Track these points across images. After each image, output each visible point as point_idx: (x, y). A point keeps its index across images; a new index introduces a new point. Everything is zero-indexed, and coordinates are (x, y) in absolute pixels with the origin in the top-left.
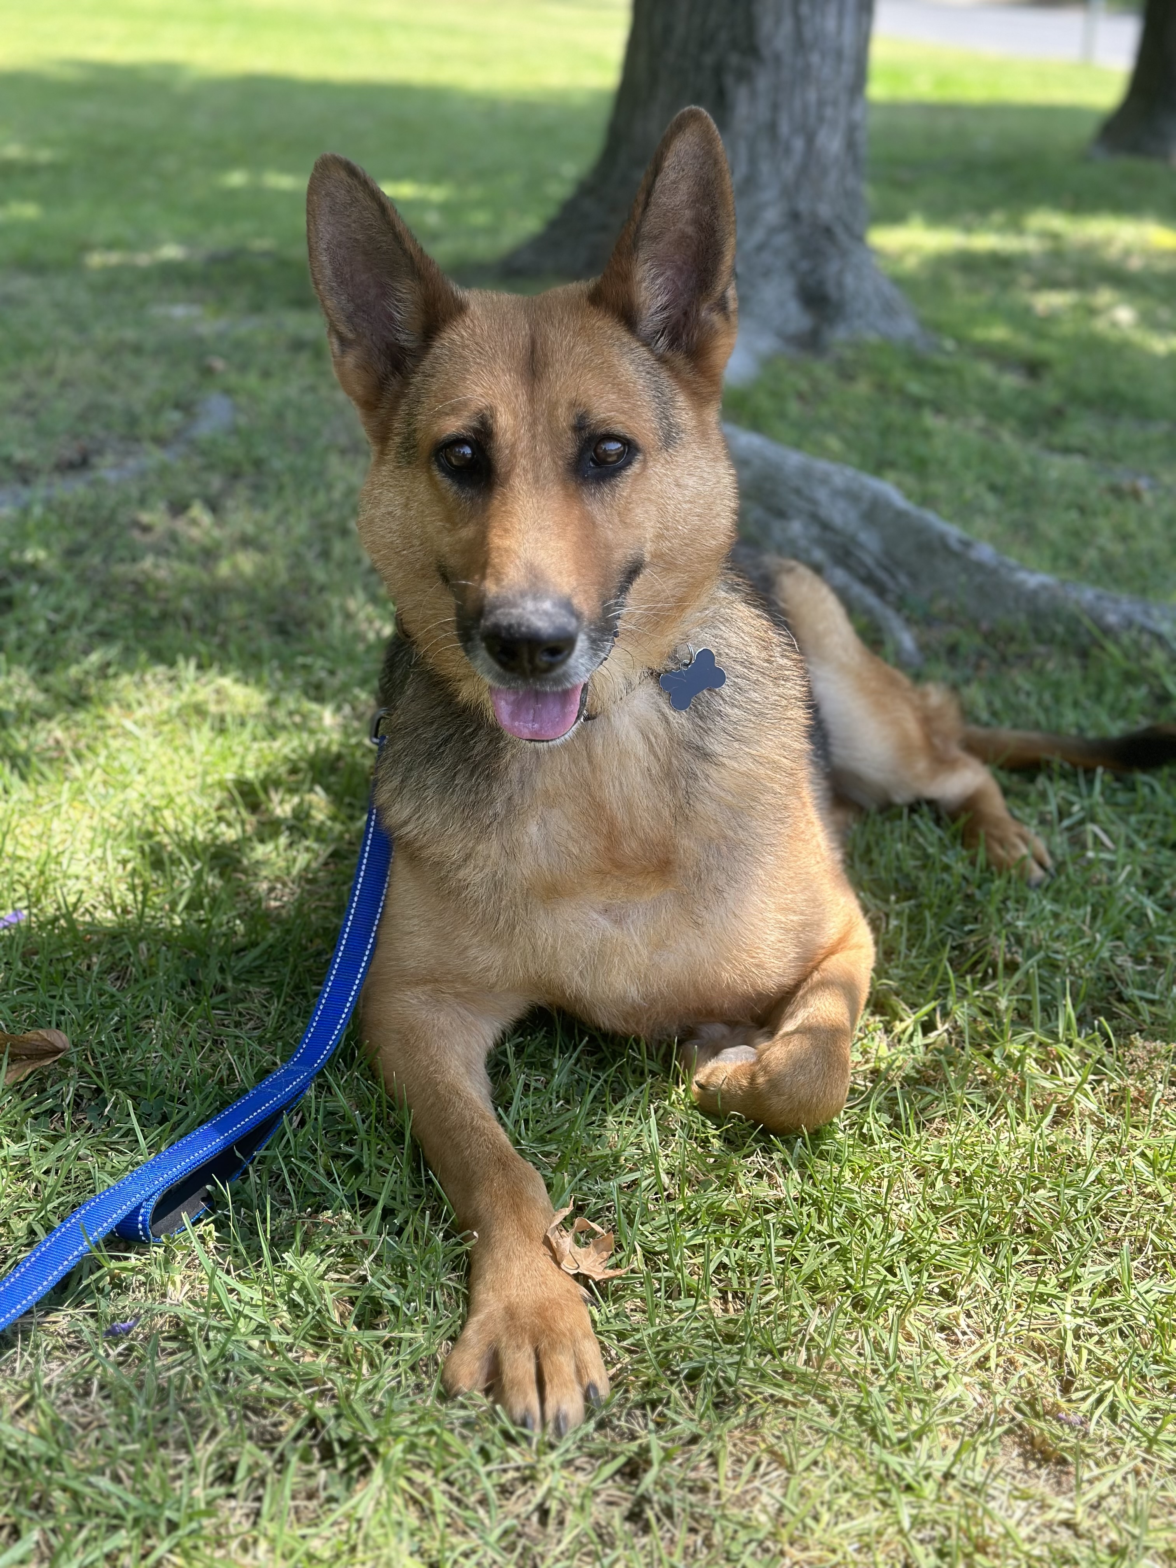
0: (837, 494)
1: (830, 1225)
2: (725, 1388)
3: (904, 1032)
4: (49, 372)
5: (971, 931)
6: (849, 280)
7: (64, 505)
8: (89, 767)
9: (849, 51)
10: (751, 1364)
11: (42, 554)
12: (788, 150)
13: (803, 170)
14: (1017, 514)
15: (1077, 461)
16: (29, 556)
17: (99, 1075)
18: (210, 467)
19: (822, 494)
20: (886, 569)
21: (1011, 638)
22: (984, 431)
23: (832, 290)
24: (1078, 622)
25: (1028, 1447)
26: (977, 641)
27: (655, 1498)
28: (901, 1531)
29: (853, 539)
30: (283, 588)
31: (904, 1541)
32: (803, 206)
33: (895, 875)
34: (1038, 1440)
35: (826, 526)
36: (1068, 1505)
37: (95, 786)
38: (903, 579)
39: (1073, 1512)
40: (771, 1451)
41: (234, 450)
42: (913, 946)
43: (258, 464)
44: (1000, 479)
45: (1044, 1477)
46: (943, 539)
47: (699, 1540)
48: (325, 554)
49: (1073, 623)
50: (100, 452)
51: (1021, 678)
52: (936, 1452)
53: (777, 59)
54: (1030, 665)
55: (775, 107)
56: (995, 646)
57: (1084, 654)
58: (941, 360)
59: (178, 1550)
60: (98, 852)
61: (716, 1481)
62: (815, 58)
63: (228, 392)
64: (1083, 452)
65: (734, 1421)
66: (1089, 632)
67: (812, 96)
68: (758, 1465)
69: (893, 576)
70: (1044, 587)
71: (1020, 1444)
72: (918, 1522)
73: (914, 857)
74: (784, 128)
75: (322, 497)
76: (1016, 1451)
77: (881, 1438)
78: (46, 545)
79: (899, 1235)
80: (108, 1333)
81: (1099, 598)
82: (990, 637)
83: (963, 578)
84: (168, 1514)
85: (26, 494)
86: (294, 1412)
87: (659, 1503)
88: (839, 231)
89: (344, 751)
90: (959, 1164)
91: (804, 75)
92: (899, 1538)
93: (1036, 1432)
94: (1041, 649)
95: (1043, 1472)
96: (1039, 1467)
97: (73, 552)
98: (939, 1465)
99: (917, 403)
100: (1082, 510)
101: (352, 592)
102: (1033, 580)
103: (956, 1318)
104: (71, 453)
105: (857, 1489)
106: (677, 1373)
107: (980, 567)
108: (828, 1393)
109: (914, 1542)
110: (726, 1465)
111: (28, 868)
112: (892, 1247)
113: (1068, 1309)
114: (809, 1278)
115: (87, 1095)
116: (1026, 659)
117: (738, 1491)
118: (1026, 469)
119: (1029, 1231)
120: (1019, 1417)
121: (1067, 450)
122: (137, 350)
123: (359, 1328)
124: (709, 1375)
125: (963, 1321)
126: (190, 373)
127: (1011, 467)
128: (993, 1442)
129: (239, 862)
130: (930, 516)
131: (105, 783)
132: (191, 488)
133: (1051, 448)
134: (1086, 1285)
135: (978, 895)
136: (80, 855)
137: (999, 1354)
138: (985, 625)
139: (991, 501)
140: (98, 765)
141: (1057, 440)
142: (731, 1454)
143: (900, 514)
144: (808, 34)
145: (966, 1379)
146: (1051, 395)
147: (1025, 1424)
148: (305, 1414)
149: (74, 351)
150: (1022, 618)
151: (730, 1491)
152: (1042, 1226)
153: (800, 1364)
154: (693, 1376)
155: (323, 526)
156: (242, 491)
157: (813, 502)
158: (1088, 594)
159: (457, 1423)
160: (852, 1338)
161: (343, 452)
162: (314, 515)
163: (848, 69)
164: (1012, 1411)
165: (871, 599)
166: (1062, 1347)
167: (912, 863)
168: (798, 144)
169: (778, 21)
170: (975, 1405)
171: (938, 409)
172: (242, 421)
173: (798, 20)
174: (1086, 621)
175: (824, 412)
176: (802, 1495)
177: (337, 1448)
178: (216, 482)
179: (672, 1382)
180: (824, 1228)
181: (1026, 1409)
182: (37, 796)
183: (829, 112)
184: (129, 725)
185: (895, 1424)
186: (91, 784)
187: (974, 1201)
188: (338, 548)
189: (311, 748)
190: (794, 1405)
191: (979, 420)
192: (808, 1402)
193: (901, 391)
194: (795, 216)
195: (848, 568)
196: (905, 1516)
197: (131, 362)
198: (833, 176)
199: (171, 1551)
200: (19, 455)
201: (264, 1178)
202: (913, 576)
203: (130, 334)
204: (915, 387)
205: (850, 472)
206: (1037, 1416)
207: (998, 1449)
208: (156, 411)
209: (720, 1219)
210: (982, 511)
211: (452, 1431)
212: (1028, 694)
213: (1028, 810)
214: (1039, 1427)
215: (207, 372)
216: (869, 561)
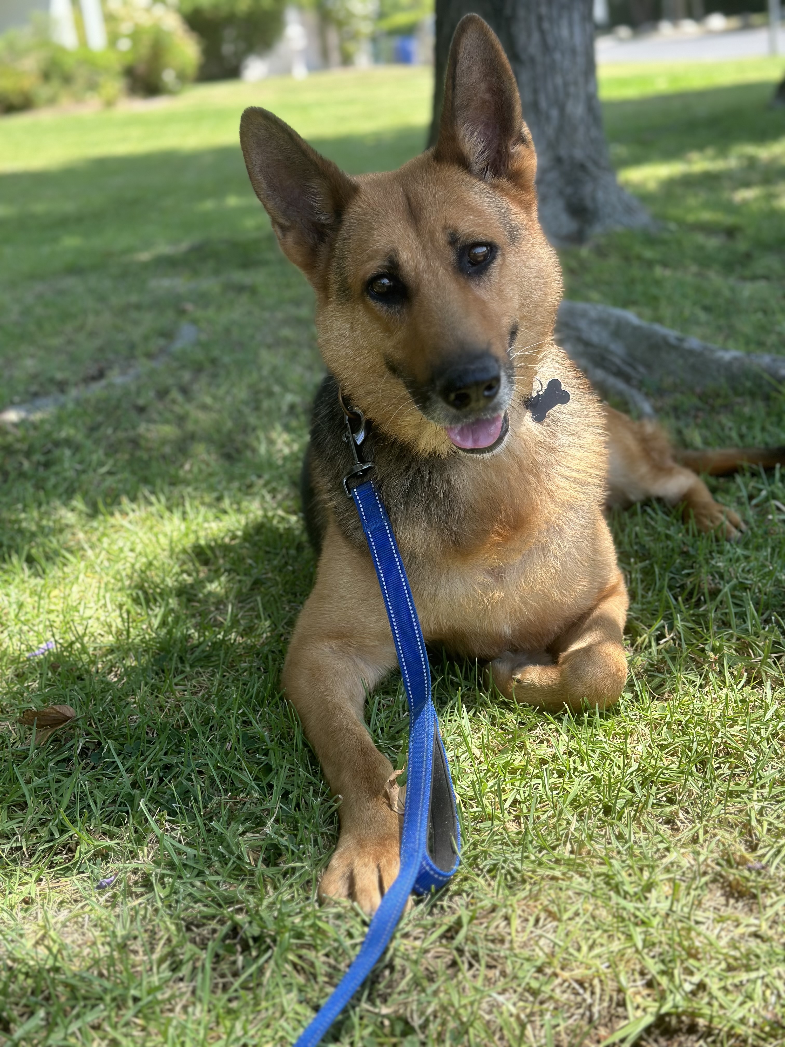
0: (593, 322)
1: (589, 765)
2: (515, 874)
3: (643, 643)
4: (81, 328)
5: (689, 575)
6: (600, 195)
7: (87, 401)
8: (97, 551)
9: (580, 48)
10: (533, 858)
11: (72, 432)
12: (548, 118)
13: (560, 129)
14: (722, 322)
15: (762, 284)
16: (63, 434)
17: (98, 733)
18: (183, 367)
19: (583, 324)
20: (630, 365)
21: (718, 395)
22: (699, 275)
23: (589, 203)
24: (761, 377)
25: (728, 889)
26: (695, 401)
27: (466, 948)
28: (637, 951)
29: (607, 350)
30: (230, 432)
31: (639, 957)
32: (563, 152)
33: (636, 547)
34: (734, 883)
35: (587, 344)
36: (756, 922)
37: (102, 562)
38: (642, 369)
39: (760, 926)
40: (546, 910)
41: (199, 355)
42: (649, 589)
43: (214, 361)
44: (708, 301)
45: (740, 908)
46: (665, 340)
47: (497, 972)
48: (257, 408)
49: (757, 378)
50: (110, 368)
51: (726, 420)
52: (662, 898)
53: (532, 60)
54: (732, 412)
55: (535, 91)
56: (707, 403)
57: (767, 398)
58: (666, 236)
59: (140, 1015)
60: (102, 602)
61: (509, 934)
62: (557, 56)
63: (194, 322)
64: (766, 278)
65: (522, 895)
66: (769, 384)
67: (559, 80)
68: (537, 921)
69: (634, 368)
70: (736, 359)
71: (723, 888)
72: (649, 945)
73: (649, 535)
74: (543, 104)
75: (255, 376)
76: (719, 893)
77: (622, 893)
78: (75, 426)
79: (635, 766)
80: (98, 887)
81: (774, 360)
82: (703, 397)
83: (681, 362)
84: (133, 992)
85: (62, 398)
86: (222, 922)
87: (469, 952)
88: (590, 165)
89: (265, 520)
90: (677, 717)
91: (552, 68)
92: (636, 955)
93: (731, 878)
94: (739, 400)
95: (740, 904)
96: (737, 901)
97: (93, 429)
98: (664, 906)
99: (650, 264)
100: (765, 312)
101: (273, 428)
102: (727, 356)
103: (677, 813)
104: (93, 371)
105: (605, 927)
106: (482, 870)
107: (691, 352)
108: (586, 870)
109: (646, 957)
110: (516, 923)
111: (58, 616)
112: (631, 774)
113: (755, 798)
114: (574, 800)
115: (92, 747)
116: (728, 407)
117: (525, 939)
118: (727, 293)
119: (728, 754)
120: (718, 868)
121: (754, 278)
122: (138, 307)
123: (268, 866)
124: (503, 868)
125: (681, 815)
126: (170, 314)
127: (717, 294)
128: (701, 887)
129: (196, 595)
130: (657, 327)
131: (109, 560)
132: (170, 381)
133: (744, 278)
134: (767, 781)
135: (692, 551)
136: (92, 605)
137: (706, 832)
138: (698, 390)
139: (703, 316)
140: (104, 549)
141: (747, 273)
142: (520, 916)
143: (636, 329)
144: (550, 41)
145: (683, 850)
146: (742, 246)
147: (723, 873)
148: (229, 923)
149: (97, 313)
150: (722, 380)
151: (520, 939)
152: (736, 749)
153: (567, 855)
154: (493, 869)
155: (257, 393)
156: (204, 379)
157: (577, 329)
158: (766, 359)
159: (331, 916)
160: (603, 833)
161: (269, 347)
162: (251, 387)
163: (580, 60)
164: (713, 865)
165: (620, 385)
166: (749, 821)
167: (648, 539)
168: (554, 113)
169: (529, 36)
170: (688, 865)
171: (665, 265)
172: (203, 337)
173: (542, 32)
174: (766, 376)
175: (588, 278)
176: (567, 935)
177: (251, 942)
178: (187, 376)
179: (478, 875)
180: (585, 768)
181: (724, 863)
182: (64, 573)
183: (572, 89)
184: (125, 523)
185: (631, 883)
186: (99, 561)
187: (687, 738)
188: (266, 404)
189: (243, 522)
190: (563, 880)
191: (694, 268)
192: (572, 877)
193: (639, 258)
194: (559, 160)
195: (604, 368)
196: (639, 940)
197: (134, 315)
198: (581, 130)
199: (136, 1016)
200: (59, 376)
201: (207, 782)
202: (648, 366)
203: (134, 298)
204: (648, 254)
205: (600, 307)
206: (731, 866)
207: (706, 892)
208: (146, 338)
209: (513, 772)
210: (697, 323)
211: (327, 922)
212: (730, 429)
213: (728, 498)
214: (733, 874)
215: (182, 312)
216: (618, 361)
